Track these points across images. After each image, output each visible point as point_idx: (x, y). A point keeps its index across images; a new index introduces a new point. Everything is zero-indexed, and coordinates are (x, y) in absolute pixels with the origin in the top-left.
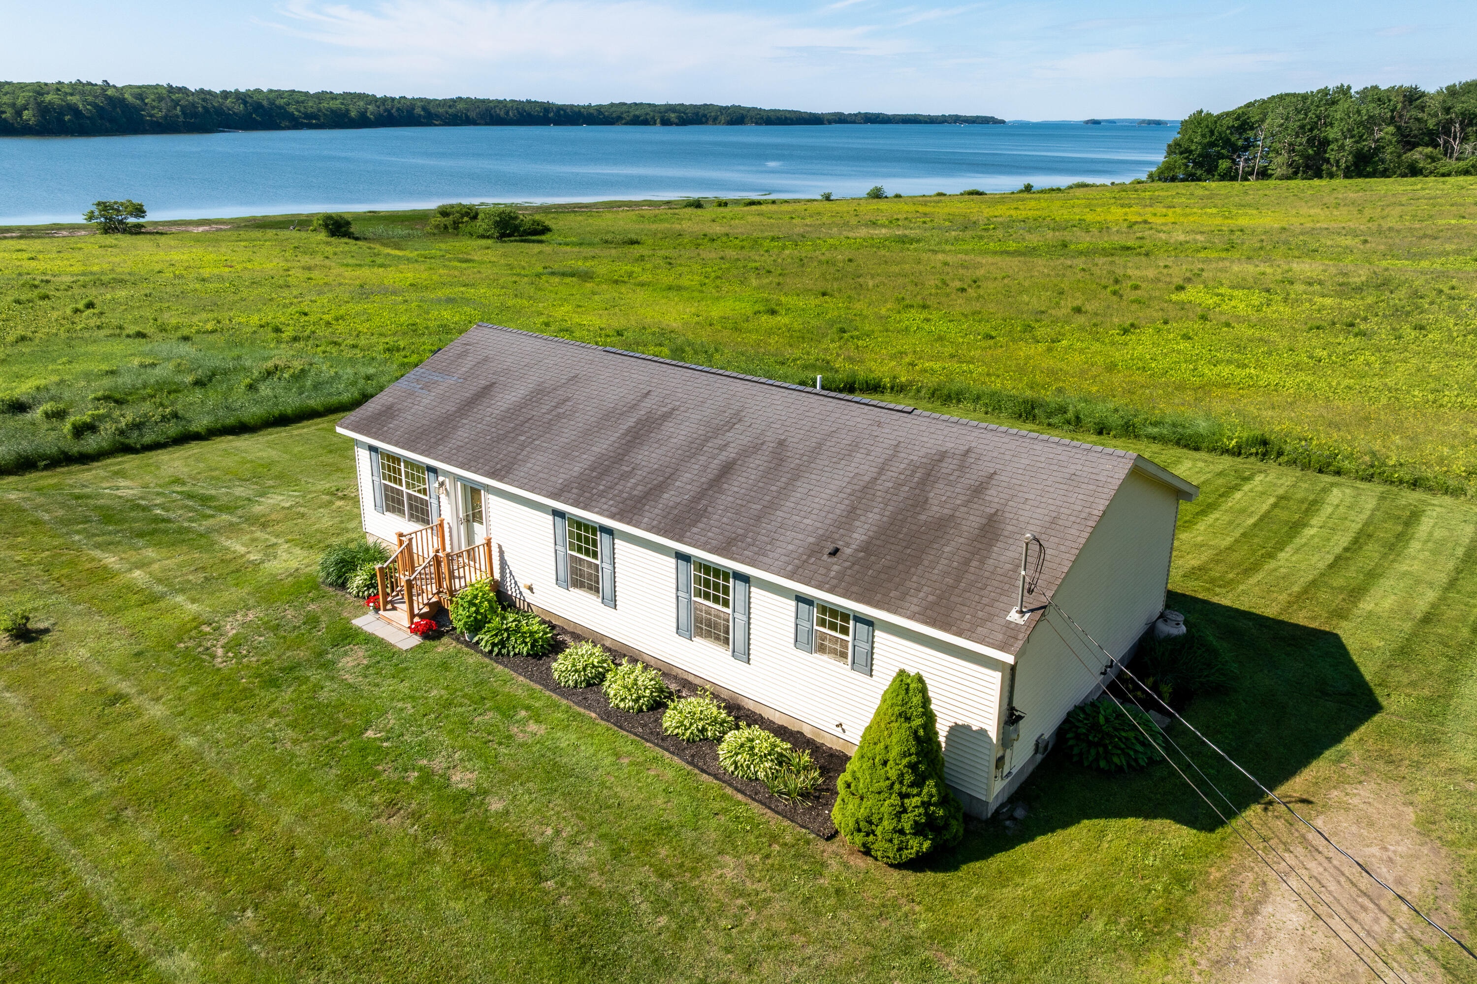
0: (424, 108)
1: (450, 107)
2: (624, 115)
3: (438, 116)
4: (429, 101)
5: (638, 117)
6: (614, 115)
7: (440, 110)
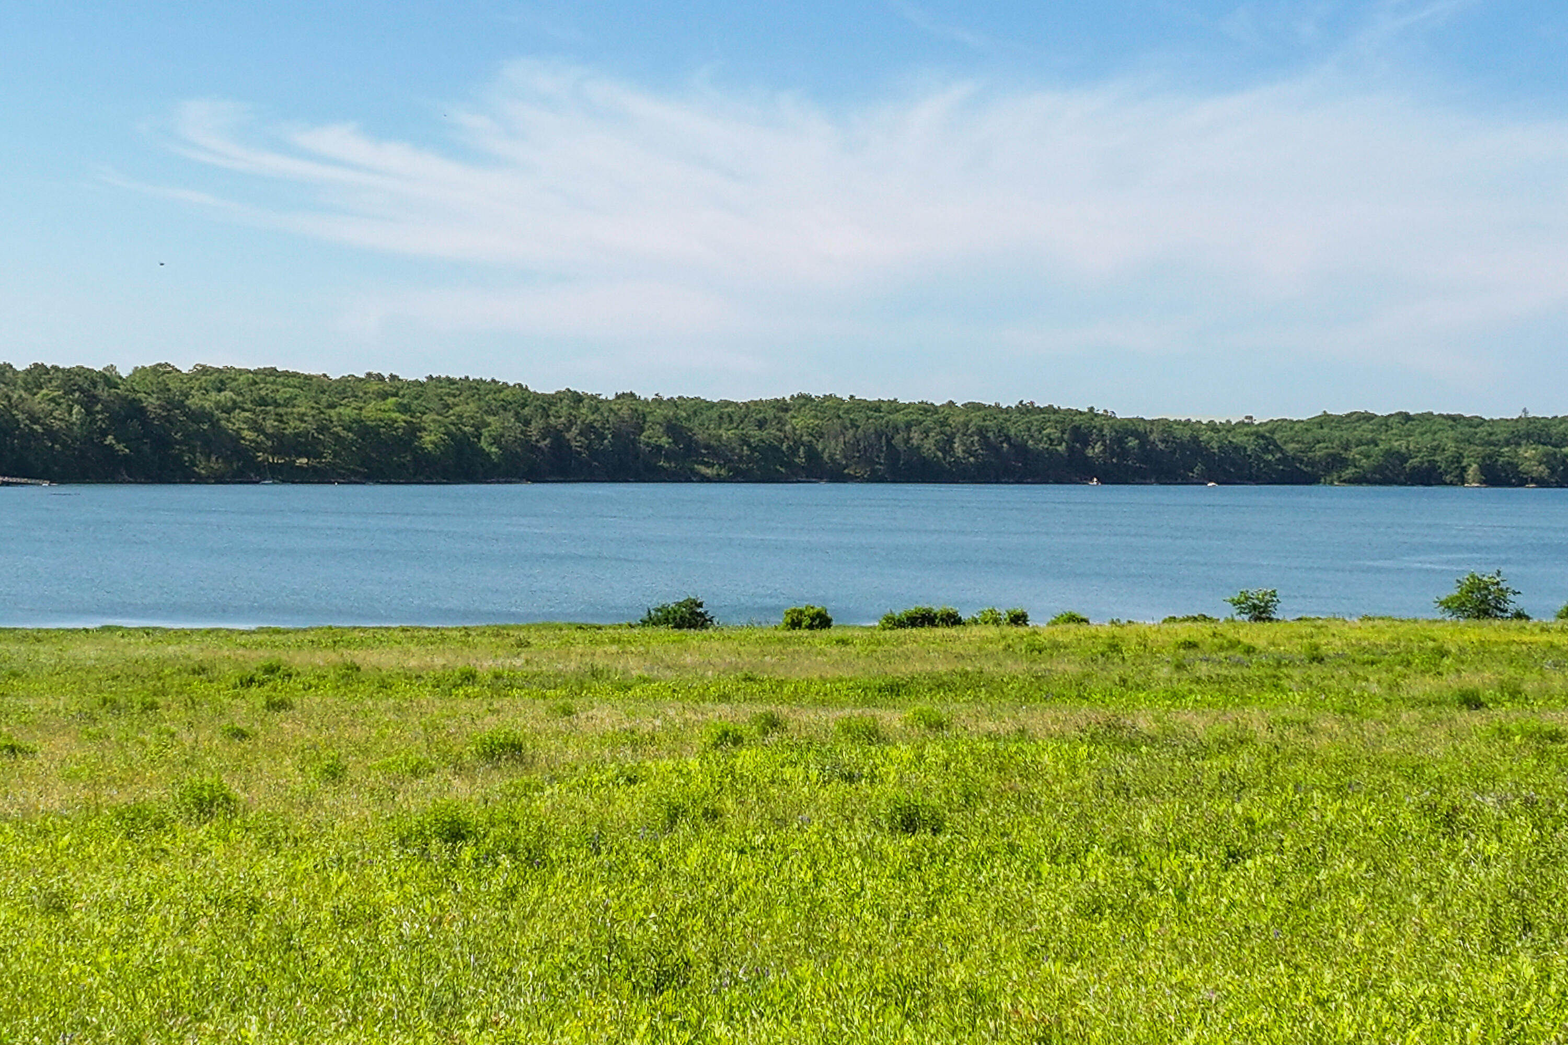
0: (673, 428)
1: (761, 424)
2: (1354, 453)
3: (716, 452)
4: (699, 407)
5: (1403, 458)
6: (1320, 452)
7: (727, 434)
